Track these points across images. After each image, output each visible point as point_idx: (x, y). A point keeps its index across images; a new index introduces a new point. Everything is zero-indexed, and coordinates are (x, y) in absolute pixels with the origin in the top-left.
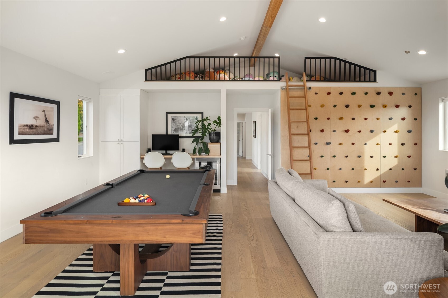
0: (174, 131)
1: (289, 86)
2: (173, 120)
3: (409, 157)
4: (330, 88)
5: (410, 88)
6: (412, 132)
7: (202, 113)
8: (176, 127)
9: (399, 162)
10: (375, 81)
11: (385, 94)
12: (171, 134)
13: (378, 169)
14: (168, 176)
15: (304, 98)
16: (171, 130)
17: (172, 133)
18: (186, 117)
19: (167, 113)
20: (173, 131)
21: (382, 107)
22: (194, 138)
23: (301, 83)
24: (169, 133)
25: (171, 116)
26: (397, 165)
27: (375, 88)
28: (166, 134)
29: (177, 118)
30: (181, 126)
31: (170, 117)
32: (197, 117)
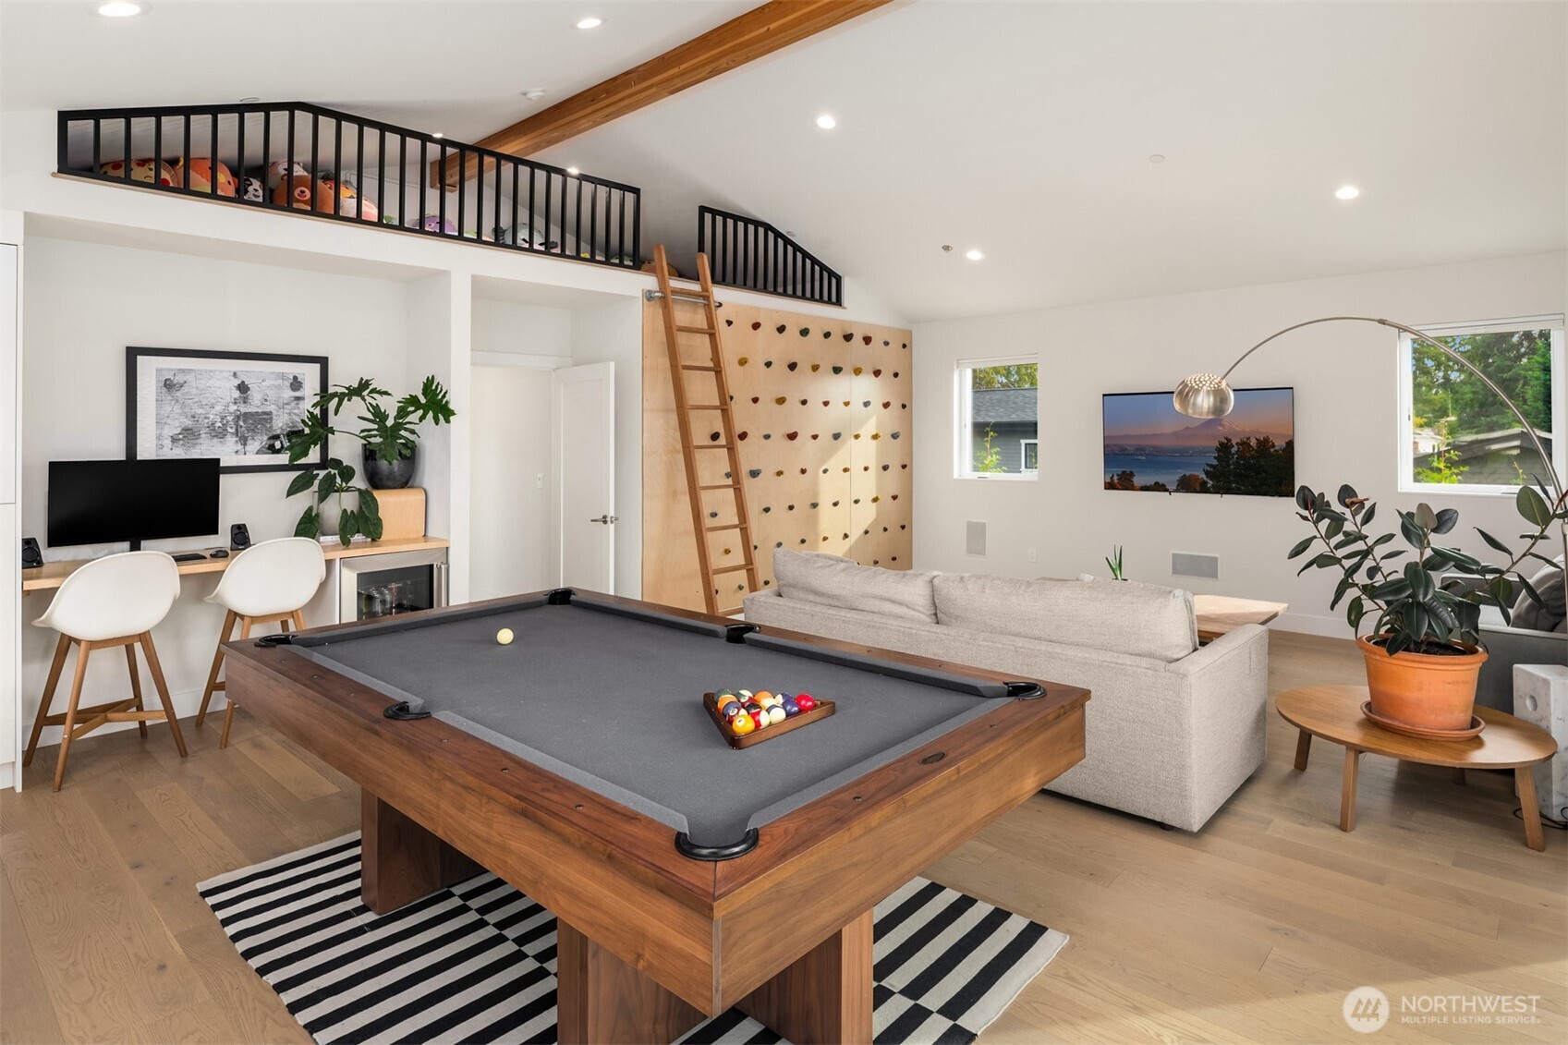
0: (174, 440)
1: (672, 291)
2: (169, 385)
3: (895, 498)
4: (758, 309)
5: (898, 330)
6: (899, 439)
7: (323, 362)
8: (189, 423)
9: (878, 513)
10: (839, 303)
11: (858, 339)
12: (153, 457)
13: (846, 536)
14: (505, 636)
15: (706, 333)
16: (159, 437)
17: (160, 452)
18: (243, 378)
19: (132, 354)
20: (167, 442)
21: (852, 372)
22: (295, 474)
23: (694, 287)
24: (146, 451)
25: (160, 367)
26: (875, 520)
27: (842, 322)
28: (123, 458)
29: (190, 378)
30: (212, 417)
31: (155, 372)
32: (295, 378)
